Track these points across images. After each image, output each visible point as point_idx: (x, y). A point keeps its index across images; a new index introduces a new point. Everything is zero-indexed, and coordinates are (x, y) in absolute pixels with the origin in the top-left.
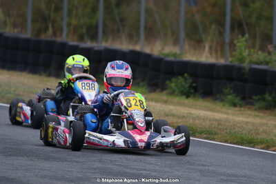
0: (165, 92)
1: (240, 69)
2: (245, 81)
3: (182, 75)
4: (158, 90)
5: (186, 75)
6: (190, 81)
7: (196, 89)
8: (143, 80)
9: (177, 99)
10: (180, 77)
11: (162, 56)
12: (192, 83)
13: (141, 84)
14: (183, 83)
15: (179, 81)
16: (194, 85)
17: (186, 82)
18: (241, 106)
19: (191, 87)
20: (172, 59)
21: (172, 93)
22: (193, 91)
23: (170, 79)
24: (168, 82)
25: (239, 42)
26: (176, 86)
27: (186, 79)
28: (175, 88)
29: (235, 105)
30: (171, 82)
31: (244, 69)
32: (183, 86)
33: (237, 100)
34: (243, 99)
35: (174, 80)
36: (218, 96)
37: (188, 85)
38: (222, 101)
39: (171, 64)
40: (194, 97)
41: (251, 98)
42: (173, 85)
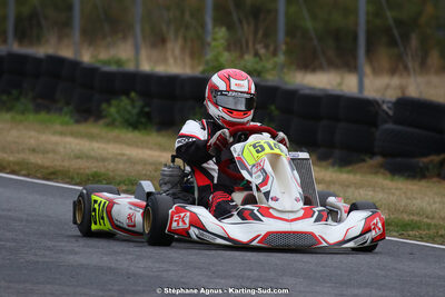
0: (102, 122)
3: (127, 94)
4: (92, 119)
5: (133, 94)
6: (139, 103)
7: (148, 115)
8: (68, 104)
9: (116, 132)
10: (124, 98)
11: (98, 65)
12: (143, 107)
13: (66, 109)
14: (129, 108)
15: (122, 104)
16: (147, 109)
17: (134, 107)
19: (142, 113)
20: (113, 68)
21: (112, 124)
22: (143, 120)
23: (108, 101)
24: (104, 106)
25: (215, 40)
26: (118, 112)
27: (133, 101)
28: (116, 116)
30: (110, 105)
32: (129, 112)
35: (114, 102)
37: (135, 111)
39: (110, 76)
40: (145, 129)
42: (113, 110)
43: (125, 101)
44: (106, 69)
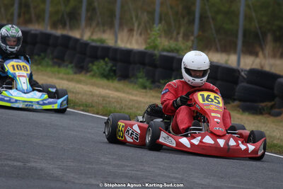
0: (89, 74)
1: (152, 55)
2: (155, 66)
3: (103, 59)
4: (83, 73)
5: (106, 59)
6: (110, 64)
7: (114, 71)
8: (71, 63)
9: (94, 80)
10: (102, 61)
11: (89, 41)
12: (111, 67)
13: (70, 66)
14: (104, 67)
15: (100, 64)
16: (114, 68)
17: (107, 66)
18: (151, 89)
19: (111, 70)
21: (94, 75)
22: (112, 74)
23: (92, 62)
24: (90, 65)
26: (98, 68)
27: (106, 63)
28: (97, 71)
29: (145, 87)
30: (93, 64)
31: (155, 55)
32: (104, 69)
33: (148, 84)
34: (153, 82)
35: (96, 63)
36: (132, 79)
37: (108, 69)
38: (135, 83)
39: (96, 48)
41: (159, 82)
42: (95, 68)
43: (102, 63)
44: (94, 44)
